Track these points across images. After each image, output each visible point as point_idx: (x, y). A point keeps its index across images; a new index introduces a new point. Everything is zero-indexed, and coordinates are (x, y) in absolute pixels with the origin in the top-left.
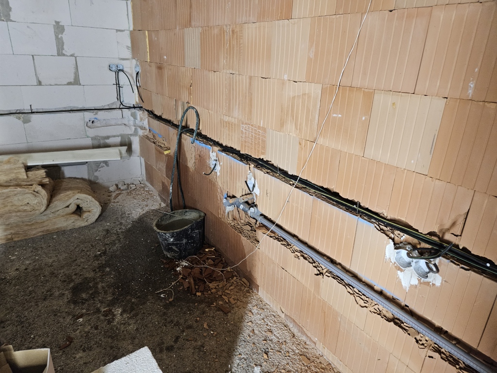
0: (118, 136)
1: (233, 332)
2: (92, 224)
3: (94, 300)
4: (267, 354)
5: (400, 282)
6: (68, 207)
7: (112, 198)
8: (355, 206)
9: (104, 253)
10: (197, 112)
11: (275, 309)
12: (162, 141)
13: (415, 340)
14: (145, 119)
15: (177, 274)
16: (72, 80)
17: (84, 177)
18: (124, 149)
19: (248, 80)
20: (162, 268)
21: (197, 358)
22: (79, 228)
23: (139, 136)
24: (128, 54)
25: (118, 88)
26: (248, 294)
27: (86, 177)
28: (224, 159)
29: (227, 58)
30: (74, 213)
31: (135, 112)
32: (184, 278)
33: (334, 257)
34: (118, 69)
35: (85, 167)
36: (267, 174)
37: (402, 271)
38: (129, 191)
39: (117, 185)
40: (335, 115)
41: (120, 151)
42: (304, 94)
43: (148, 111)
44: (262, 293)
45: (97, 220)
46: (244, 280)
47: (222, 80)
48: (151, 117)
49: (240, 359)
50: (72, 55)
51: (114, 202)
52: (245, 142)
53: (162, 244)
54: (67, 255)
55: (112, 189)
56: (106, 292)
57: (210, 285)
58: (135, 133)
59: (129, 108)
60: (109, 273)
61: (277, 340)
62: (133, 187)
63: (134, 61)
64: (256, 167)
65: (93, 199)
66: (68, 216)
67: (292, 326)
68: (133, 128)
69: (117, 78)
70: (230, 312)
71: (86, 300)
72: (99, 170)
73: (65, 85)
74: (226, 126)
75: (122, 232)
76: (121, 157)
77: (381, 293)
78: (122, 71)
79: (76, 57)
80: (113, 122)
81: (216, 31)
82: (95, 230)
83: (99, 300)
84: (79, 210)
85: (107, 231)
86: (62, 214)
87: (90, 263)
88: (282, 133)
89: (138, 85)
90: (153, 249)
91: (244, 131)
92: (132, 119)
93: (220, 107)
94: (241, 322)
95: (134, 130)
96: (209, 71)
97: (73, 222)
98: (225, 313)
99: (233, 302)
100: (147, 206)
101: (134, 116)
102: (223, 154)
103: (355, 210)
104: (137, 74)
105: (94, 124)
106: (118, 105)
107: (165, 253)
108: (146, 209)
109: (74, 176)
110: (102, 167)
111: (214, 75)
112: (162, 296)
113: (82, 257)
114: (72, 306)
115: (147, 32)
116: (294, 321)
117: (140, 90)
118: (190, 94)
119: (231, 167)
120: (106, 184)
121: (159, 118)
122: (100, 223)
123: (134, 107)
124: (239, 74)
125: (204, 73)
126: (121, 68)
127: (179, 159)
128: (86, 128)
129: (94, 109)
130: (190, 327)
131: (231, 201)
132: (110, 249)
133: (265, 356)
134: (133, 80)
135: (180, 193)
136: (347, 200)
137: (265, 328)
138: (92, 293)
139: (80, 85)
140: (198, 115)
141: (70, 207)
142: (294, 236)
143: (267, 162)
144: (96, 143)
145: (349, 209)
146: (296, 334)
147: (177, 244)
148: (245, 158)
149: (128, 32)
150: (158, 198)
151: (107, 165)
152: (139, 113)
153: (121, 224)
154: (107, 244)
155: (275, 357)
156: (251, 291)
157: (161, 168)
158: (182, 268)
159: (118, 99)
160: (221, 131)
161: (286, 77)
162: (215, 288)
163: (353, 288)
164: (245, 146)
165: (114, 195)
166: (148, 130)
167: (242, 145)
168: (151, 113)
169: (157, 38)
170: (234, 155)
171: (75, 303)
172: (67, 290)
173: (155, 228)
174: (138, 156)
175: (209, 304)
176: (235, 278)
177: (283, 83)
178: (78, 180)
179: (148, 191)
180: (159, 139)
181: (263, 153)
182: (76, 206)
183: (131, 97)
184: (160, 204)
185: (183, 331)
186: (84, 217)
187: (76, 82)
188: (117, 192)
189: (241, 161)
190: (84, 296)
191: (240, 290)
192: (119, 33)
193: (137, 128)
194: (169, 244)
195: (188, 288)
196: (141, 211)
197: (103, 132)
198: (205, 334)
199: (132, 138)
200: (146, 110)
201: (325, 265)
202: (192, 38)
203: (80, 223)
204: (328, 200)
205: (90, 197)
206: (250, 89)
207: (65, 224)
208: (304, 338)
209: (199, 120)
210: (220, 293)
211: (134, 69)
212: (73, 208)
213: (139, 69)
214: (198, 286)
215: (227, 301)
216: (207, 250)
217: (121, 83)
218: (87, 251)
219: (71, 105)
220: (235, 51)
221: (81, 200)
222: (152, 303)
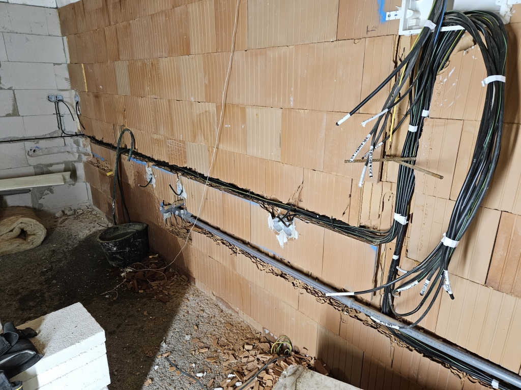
0: (62, 163)
1: (171, 315)
2: (37, 247)
3: (41, 306)
4: (197, 326)
5: (279, 243)
6: (12, 231)
7: (59, 223)
8: (248, 193)
9: (51, 269)
10: (131, 133)
11: (208, 295)
12: (106, 165)
13: (292, 284)
14: (88, 145)
15: (121, 279)
16: (11, 112)
17: (27, 205)
18: (68, 174)
19: (167, 103)
20: (108, 276)
21: (136, 336)
22: (25, 251)
23: (84, 162)
24: (67, 85)
25: (59, 117)
26: (186, 287)
27: (30, 204)
28: (157, 171)
29: (150, 86)
30: (18, 237)
31: (78, 139)
32: (128, 281)
33: (244, 238)
34: (58, 99)
35: (28, 195)
36: (190, 180)
37: (278, 234)
38: (76, 216)
39: (63, 212)
40: (226, 126)
41: (63, 176)
42: (206, 112)
43: (89, 137)
44: (198, 285)
45: (43, 243)
46: (184, 276)
47: (149, 104)
48: (93, 143)
49: (174, 333)
50: (10, 89)
51: (61, 227)
52: (172, 154)
53: (107, 255)
54: (13, 274)
55: (57, 215)
56: (52, 299)
57: (153, 284)
58: (79, 160)
59: (72, 136)
60: (56, 285)
61: (208, 315)
62: (80, 212)
63: (73, 92)
64: (183, 175)
65: (38, 223)
66: (12, 240)
67: (221, 305)
68: (77, 155)
69: (57, 108)
70: (169, 301)
71: (33, 307)
72: (43, 197)
73: (3, 117)
74: (156, 143)
75: (68, 251)
76: (65, 182)
77: (274, 258)
78: (62, 101)
79: (13, 90)
80: (55, 150)
81: (139, 64)
82: (41, 252)
83: (46, 306)
84: (23, 234)
85: (54, 251)
86: (6, 238)
87: (36, 278)
88: (196, 144)
89: (79, 113)
90: (99, 262)
91: (170, 145)
92: (75, 146)
93: (149, 127)
94: (177, 307)
95: (77, 156)
96: (138, 97)
97: (18, 246)
98: (164, 303)
99: (172, 294)
100: (94, 227)
101: (77, 143)
102: (157, 167)
103: (248, 196)
104: (77, 103)
105: (36, 153)
106: (60, 134)
107: (110, 263)
108: (94, 230)
109: (17, 205)
110: (46, 194)
111: (142, 99)
112: (107, 296)
113: (28, 275)
114: (21, 312)
115: (83, 65)
116: (222, 300)
117: (81, 118)
118: (124, 118)
119: (163, 179)
120: (52, 211)
121: (100, 143)
122: (47, 245)
123: (77, 135)
124: (161, 98)
125: (134, 99)
126: (61, 98)
127: (121, 178)
128: (28, 156)
129: (34, 138)
130: (132, 316)
131: (166, 208)
132: (56, 266)
133: (196, 328)
134: (74, 109)
135: (125, 211)
136: (242, 190)
137: (198, 309)
138: (39, 302)
139: (19, 116)
140: (132, 136)
141: (14, 231)
142: (218, 229)
143: (190, 169)
144: (38, 170)
145: (246, 197)
146: (224, 310)
147: (121, 252)
148: (174, 169)
149: (66, 65)
150: (106, 220)
151: (52, 192)
152: (82, 140)
153: (68, 244)
154: (54, 262)
155: (204, 328)
156: (189, 284)
157: (105, 189)
158: (127, 273)
159: (59, 128)
160: (152, 147)
161: (192, 99)
162: (157, 286)
163: (256, 258)
164: (172, 158)
165: (60, 220)
166: (92, 155)
167: (169, 157)
168: (93, 139)
169: (93, 70)
170: (166, 168)
171: (23, 310)
172: (14, 301)
173: (98, 240)
174: (84, 182)
175: (150, 298)
176: (176, 276)
177: (191, 104)
178: (21, 208)
179: (96, 215)
180: (103, 163)
181: (185, 162)
182: (20, 230)
183: (73, 126)
184: (108, 225)
185: (125, 319)
186: (29, 241)
187: (15, 113)
188: (64, 218)
189: (171, 171)
190: (31, 304)
191: (180, 284)
192: (56, 66)
193: (81, 154)
194: (113, 253)
195: (132, 288)
196: (87, 232)
197: (45, 160)
198: (145, 319)
199: (76, 164)
200: (88, 137)
201: (239, 246)
202: (121, 69)
203: (26, 247)
204: (233, 192)
205: (34, 221)
206: (170, 110)
207: (10, 248)
208: (230, 312)
209: (134, 140)
210: (161, 289)
211: (73, 99)
212: (17, 232)
213: (78, 99)
214: (141, 286)
215: (167, 294)
216: (150, 257)
217: (61, 113)
218: (33, 269)
219: (11, 136)
220: (155, 80)
221: (25, 223)
222: (97, 302)
